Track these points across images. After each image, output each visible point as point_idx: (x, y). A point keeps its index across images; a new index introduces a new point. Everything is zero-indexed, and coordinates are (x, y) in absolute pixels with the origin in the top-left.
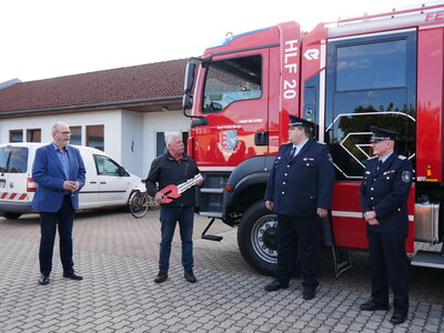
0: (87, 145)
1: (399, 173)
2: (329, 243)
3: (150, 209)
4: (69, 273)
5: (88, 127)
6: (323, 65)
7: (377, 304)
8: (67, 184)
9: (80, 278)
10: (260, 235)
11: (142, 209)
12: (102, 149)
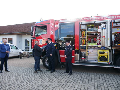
0: (8, 43)
1: (70, 49)
2: (60, 62)
3: (24, 57)
4: (7, 70)
5: (8, 38)
6: (58, 28)
7: (67, 72)
8: (7, 51)
9: (9, 71)
10: (47, 61)
11: (22, 57)
12: (12, 43)
